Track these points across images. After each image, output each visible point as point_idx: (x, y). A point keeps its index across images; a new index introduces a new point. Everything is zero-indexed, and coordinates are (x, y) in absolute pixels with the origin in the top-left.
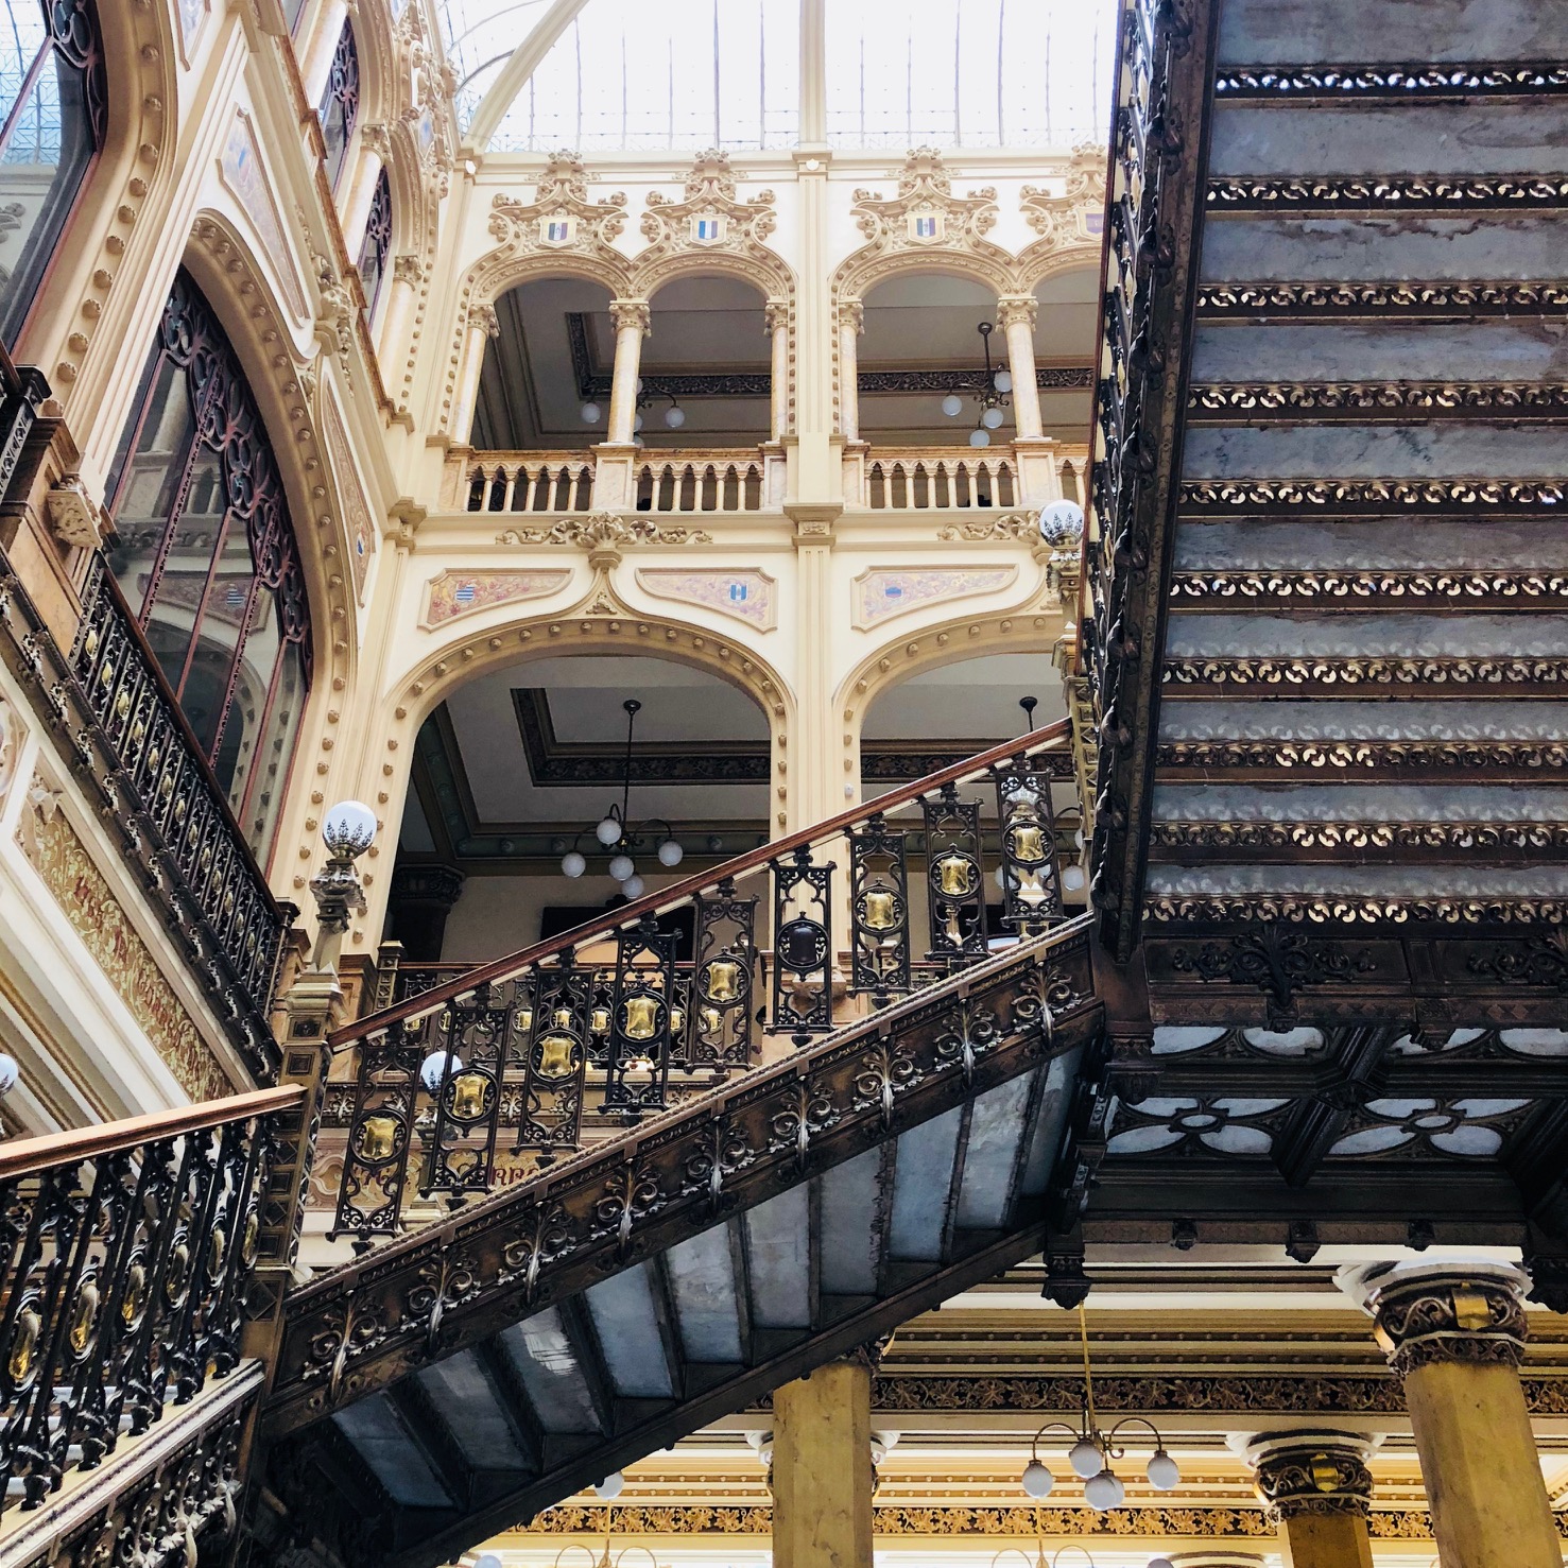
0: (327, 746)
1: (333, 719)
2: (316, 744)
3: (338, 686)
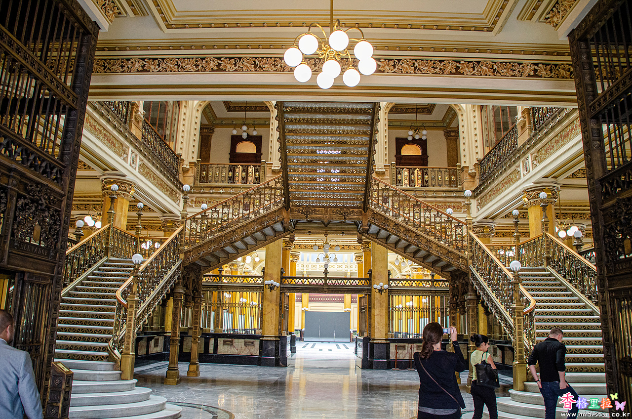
0: (184, 120)
1: (185, 114)
2: (182, 120)
3: (185, 107)
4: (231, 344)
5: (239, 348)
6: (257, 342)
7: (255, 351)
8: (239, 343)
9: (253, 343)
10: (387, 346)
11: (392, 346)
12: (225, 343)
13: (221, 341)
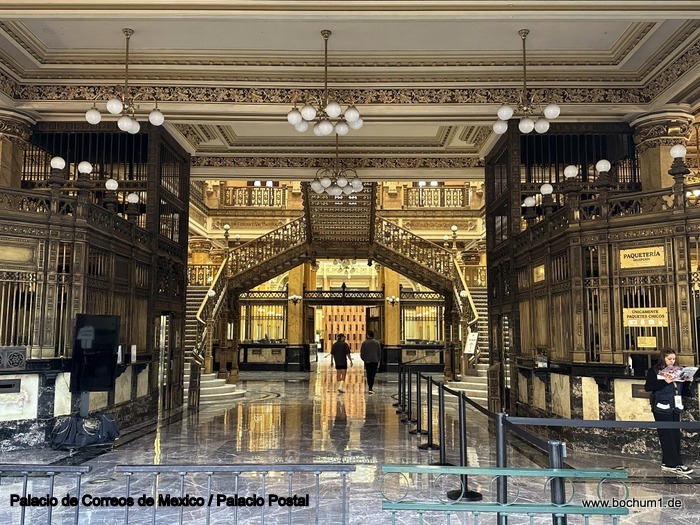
4: (260, 353)
5: (267, 356)
6: (283, 351)
7: (281, 358)
8: (267, 352)
9: (280, 351)
10: (400, 351)
11: (404, 352)
12: (254, 353)
13: (250, 351)
